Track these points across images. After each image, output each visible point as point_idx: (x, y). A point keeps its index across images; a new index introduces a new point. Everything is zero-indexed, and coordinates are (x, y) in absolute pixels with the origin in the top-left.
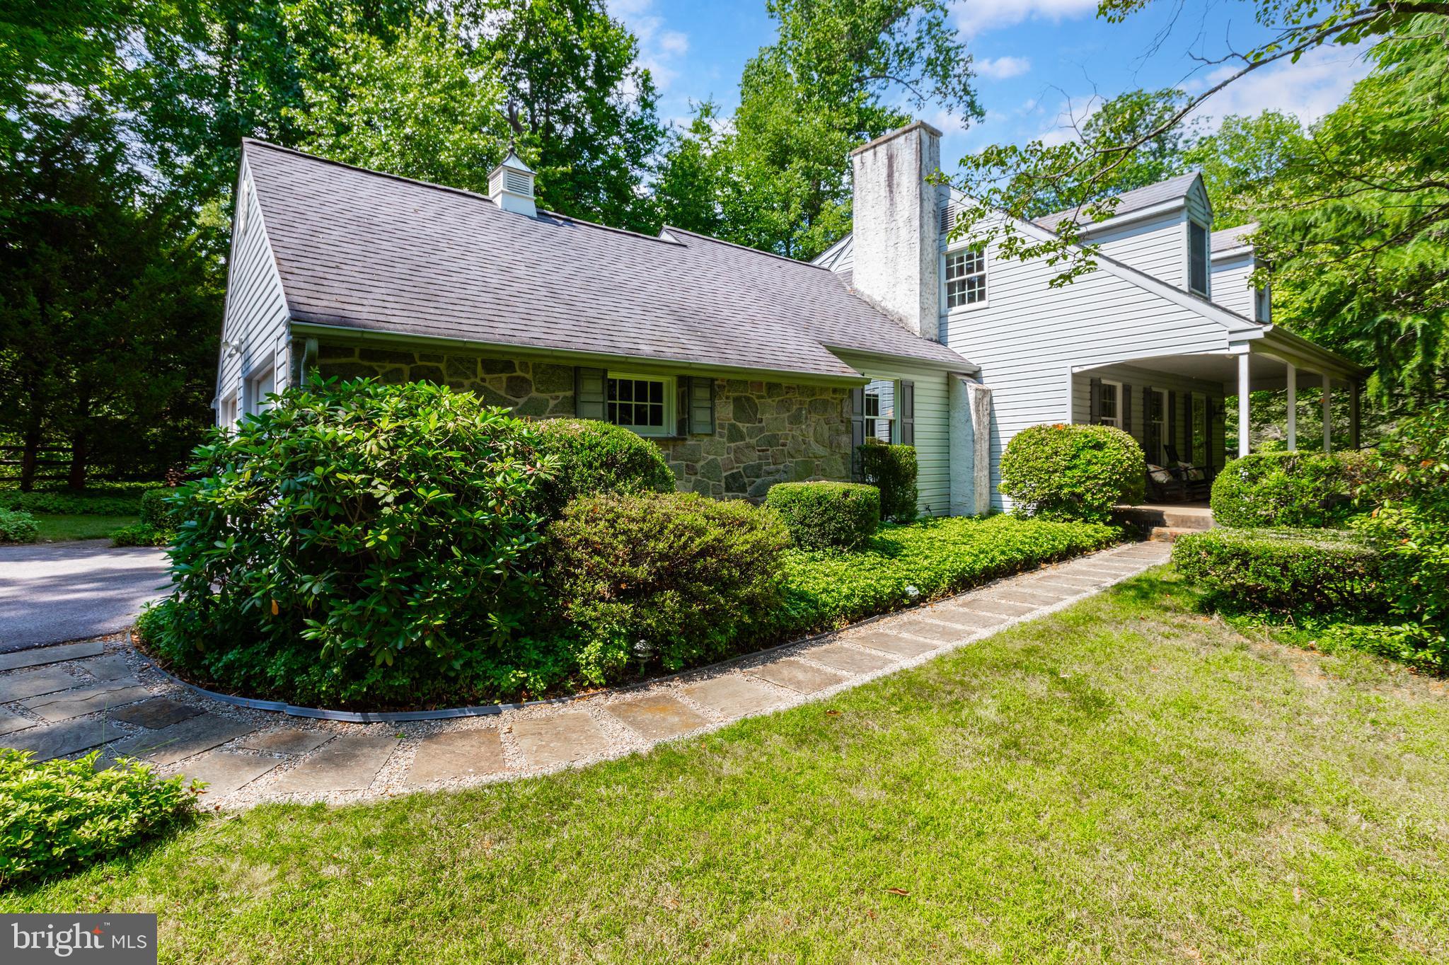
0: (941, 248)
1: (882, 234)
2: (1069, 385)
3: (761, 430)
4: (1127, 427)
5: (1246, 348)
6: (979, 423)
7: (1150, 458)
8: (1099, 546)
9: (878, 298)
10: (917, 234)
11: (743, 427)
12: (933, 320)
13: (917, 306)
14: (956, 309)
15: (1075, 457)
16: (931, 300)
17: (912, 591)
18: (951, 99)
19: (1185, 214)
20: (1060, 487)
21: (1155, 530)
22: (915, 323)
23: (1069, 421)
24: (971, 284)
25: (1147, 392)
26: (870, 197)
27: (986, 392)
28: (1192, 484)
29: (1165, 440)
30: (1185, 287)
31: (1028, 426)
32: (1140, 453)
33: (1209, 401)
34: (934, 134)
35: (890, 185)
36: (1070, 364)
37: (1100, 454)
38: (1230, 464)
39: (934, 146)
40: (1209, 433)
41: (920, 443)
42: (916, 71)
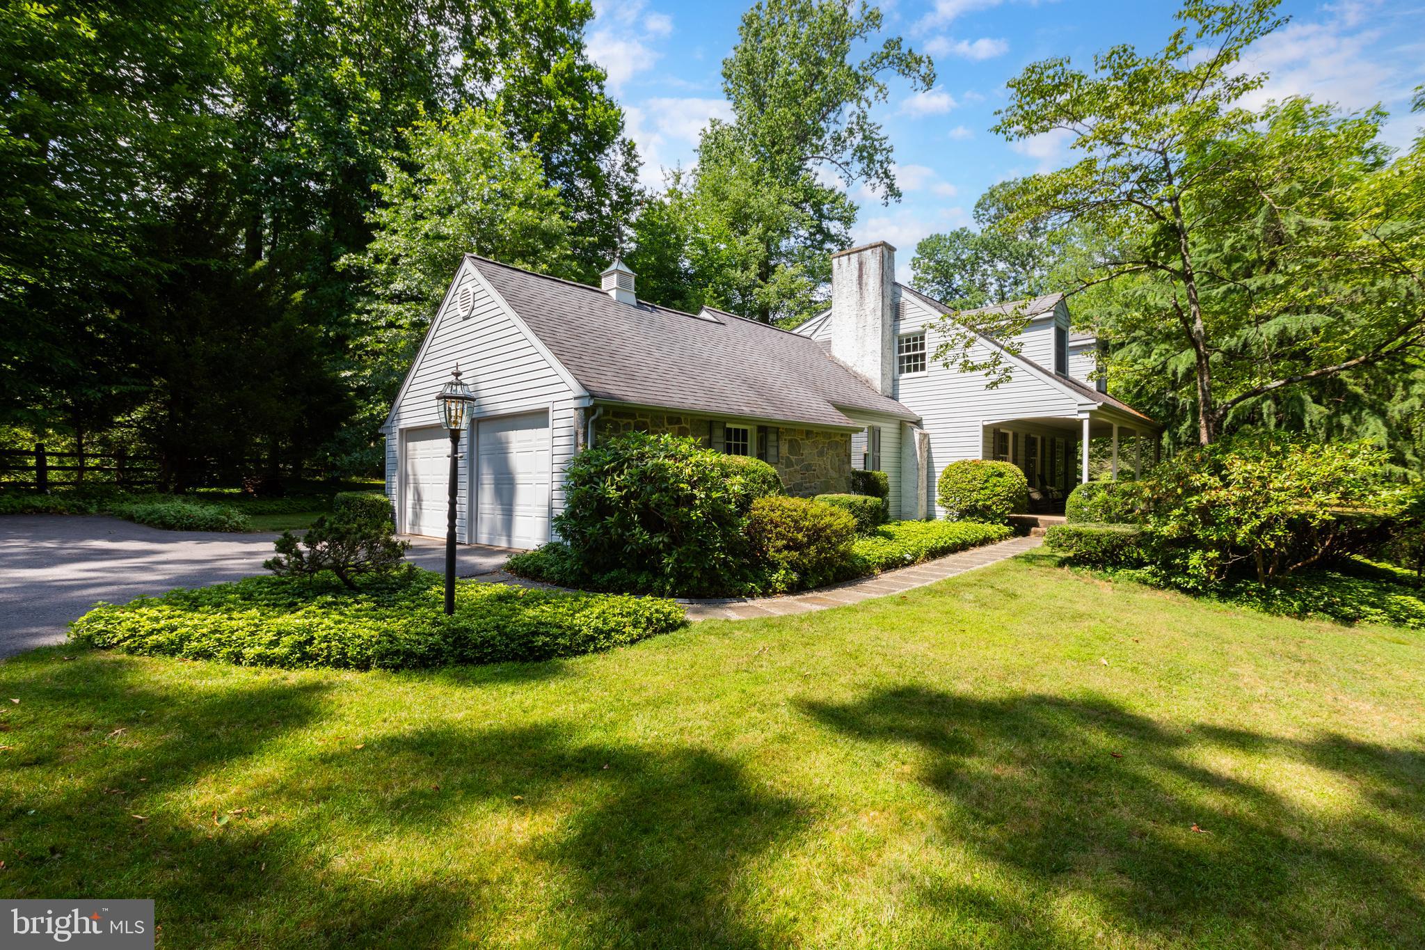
0: (895, 330)
1: (854, 318)
2: (980, 433)
3: (803, 460)
4: (1015, 462)
5: (1087, 415)
6: (921, 456)
7: (1030, 484)
8: (1001, 538)
9: (850, 364)
10: (880, 321)
11: (793, 458)
12: (889, 382)
13: (879, 372)
14: (905, 375)
15: (986, 481)
16: (889, 368)
17: (909, 557)
18: (874, 180)
19: (1053, 323)
20: (977, 501)
21: (1033, 529)
22: (878, 384)
23: (980, 458)
24: (916, 357)
25: (1028, 437)
26: (845, 290)
27: (926, 435)
28: (1054, 501)
29: (1038, 471)
30: (1053, 370)
31: (956, 460)
32: (1025, 480)
33: (1067, 444)
34: (891, 249)
35: (860, 284)
36: (981, 419)
37: (1001, 480)
38: (1079, 487)
39: (891, 258)
40: (1066, 467)
41: (886, 471)
42: (847, 155)
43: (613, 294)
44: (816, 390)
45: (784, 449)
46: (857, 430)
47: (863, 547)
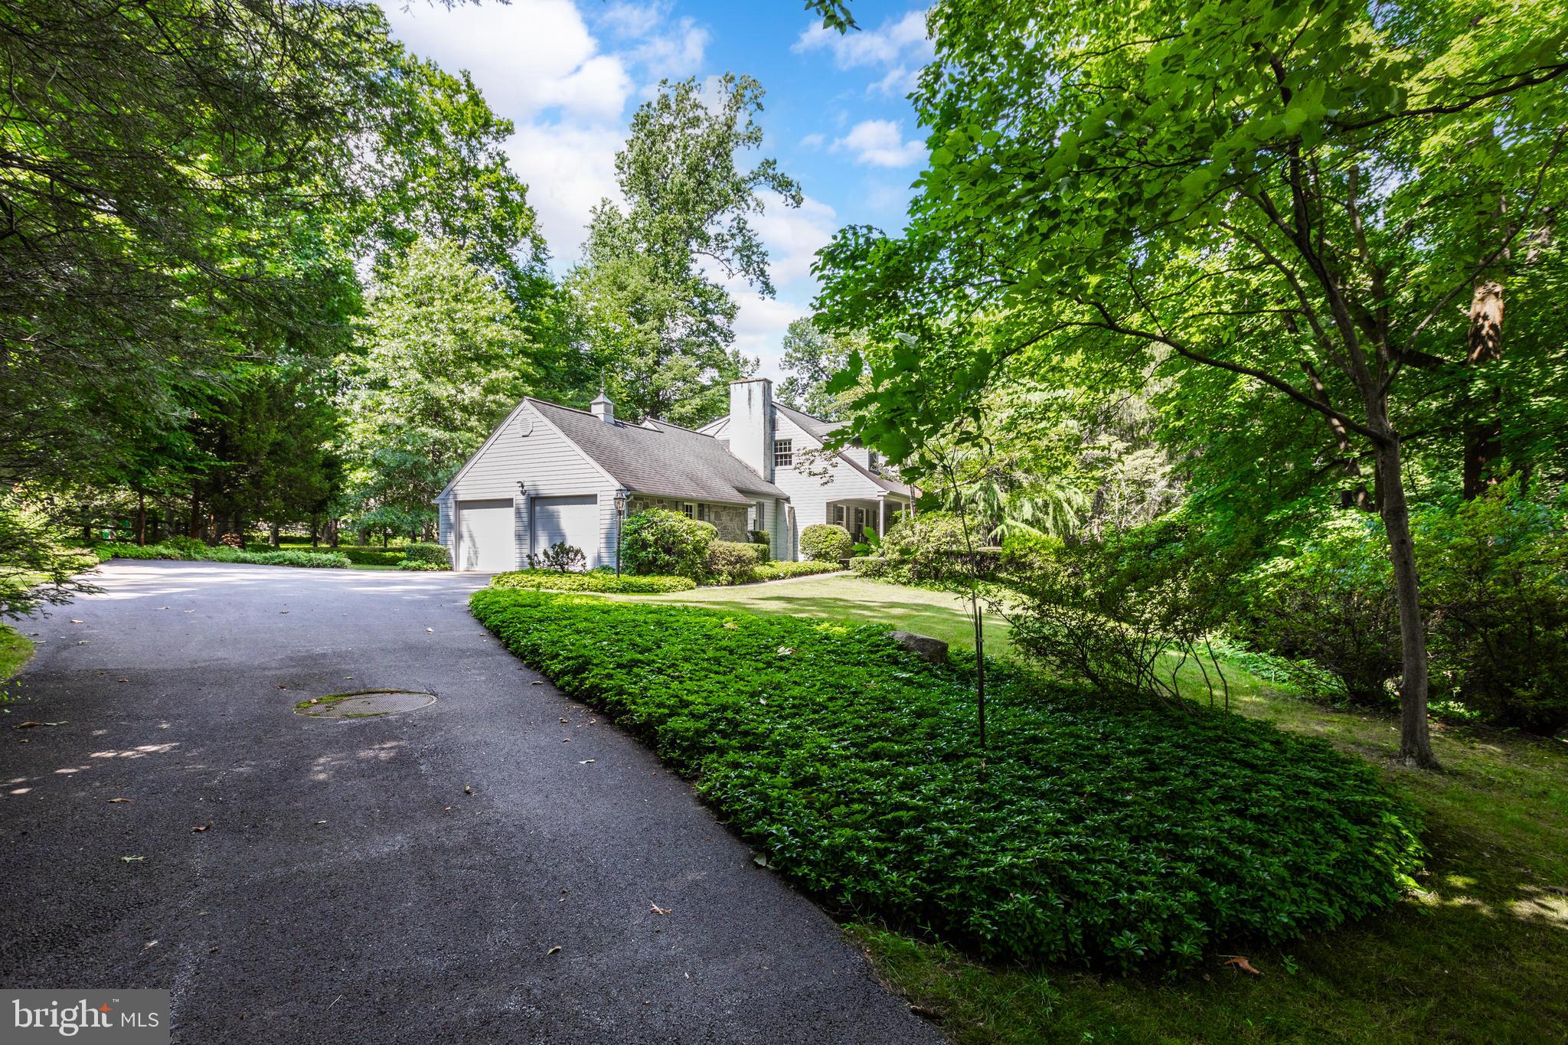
0: (772, 437)
1: (745, 424)
2: (825, 507)
4: (847, 526)
5: (881, 498)
6: (790, 521)
7: (852, 539)
8: (833, 570)
9: (743, 459)
10: (762, 431)
11: (719, 519)
12: (769, 472)
13: (762, 465)
14: (779, 468)
15: (827, 537)
16: (768, 463)
18: (752, 277)
20: (821, 549)
22: (761, 473)
23: (824, 523)
24: (785, 456)
25: (857, 509)
26: (739, 404)
27: (792, 508)
31: (810, 524)
32: (849, 536)
34: (769, 383)
35: (749, 403)
36: (823, 500)
37: (835, 536)
39: (770, 388)
41: (767, 531)
42: (728, 253)
43: (602, 417)
44: (727, 480)
45: (712, 516)
46: (751, 506)
47: (760, 569)
